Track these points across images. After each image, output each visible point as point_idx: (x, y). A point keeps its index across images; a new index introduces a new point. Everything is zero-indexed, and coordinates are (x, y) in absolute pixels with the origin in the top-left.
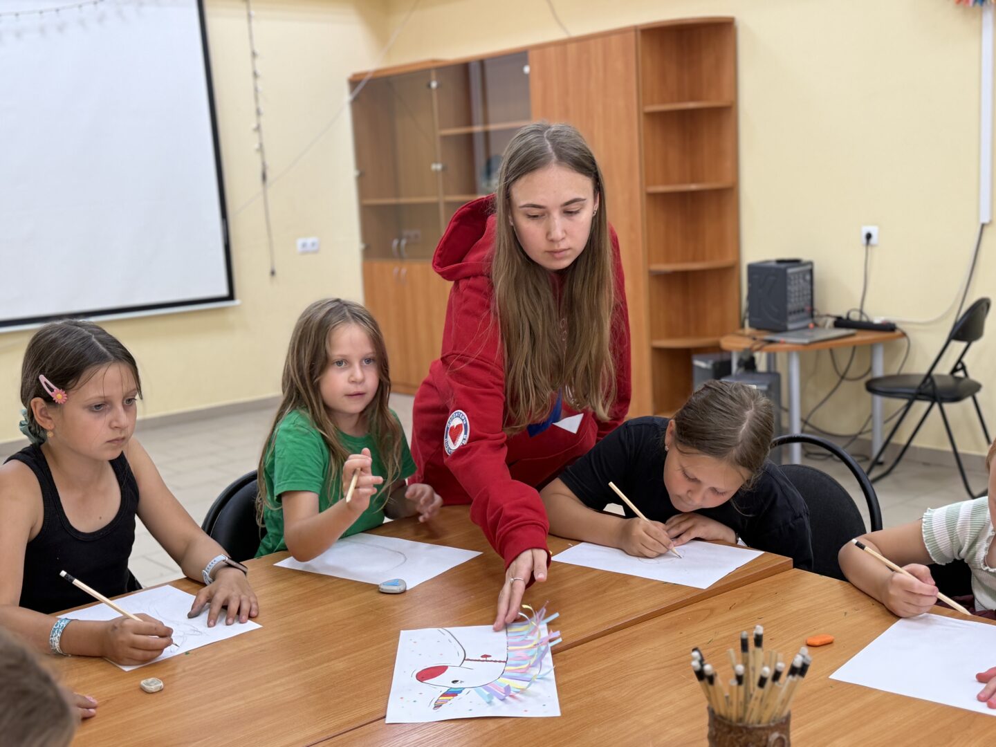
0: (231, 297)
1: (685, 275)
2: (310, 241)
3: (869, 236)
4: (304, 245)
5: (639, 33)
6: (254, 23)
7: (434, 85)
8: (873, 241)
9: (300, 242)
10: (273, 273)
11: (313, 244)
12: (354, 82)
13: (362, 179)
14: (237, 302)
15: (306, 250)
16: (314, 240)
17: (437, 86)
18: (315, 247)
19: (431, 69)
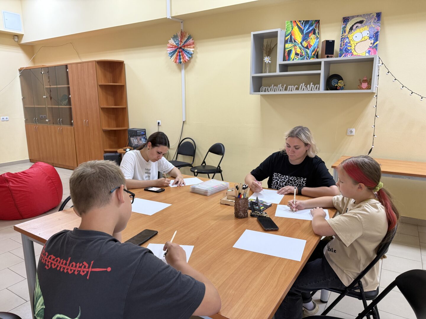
1: (115, 131)
2: (5, 117)
3: (159, 123)
5: (96, 62)
7: (43, 73)
8: (160, 124)
9: (2, 117)
11: (7, 118)
12: (20, 70)
13: (23, 99)
15: (4, 120)
16: (7, 117)
17: (44, 73)
18: (7, 120)
19: (42, 68)
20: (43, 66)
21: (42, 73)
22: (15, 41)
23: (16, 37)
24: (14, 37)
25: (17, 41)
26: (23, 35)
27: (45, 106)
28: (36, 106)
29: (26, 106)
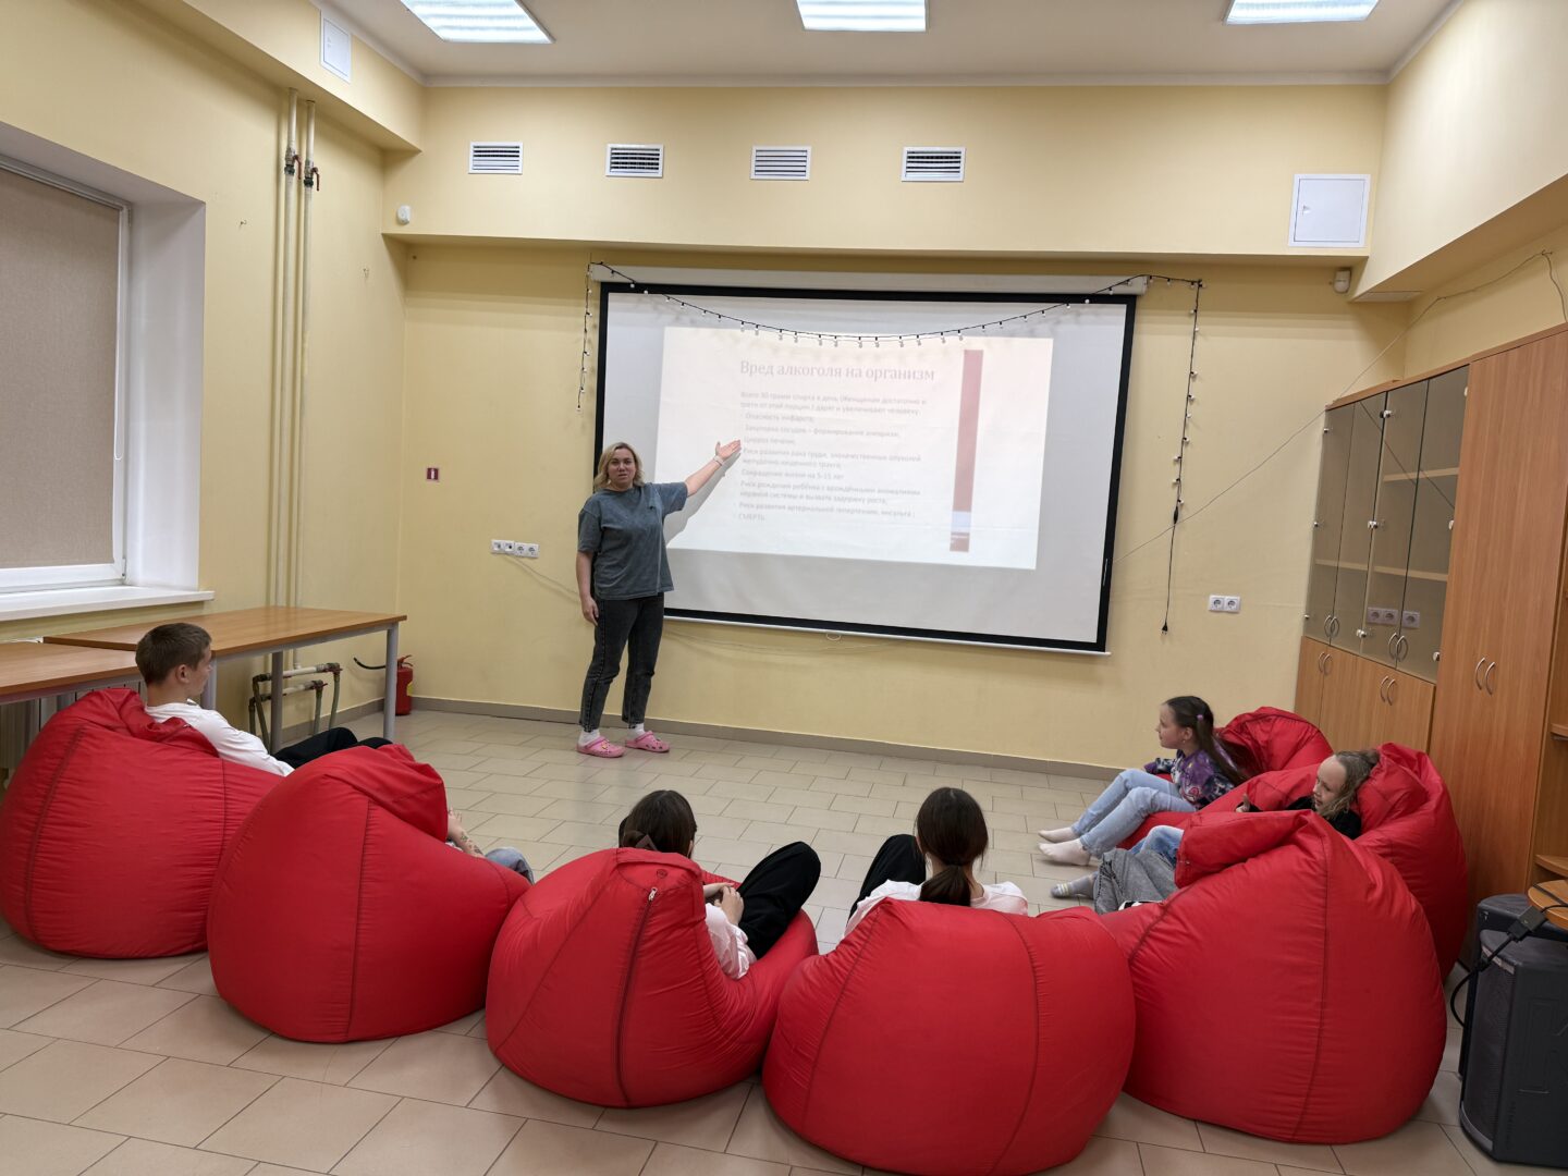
0: (1100, 645)
2: (1227, 598)
4: (1217, 602)
6: (1198, 338)
7: (1387, 412)
9: (1213, 597)
10: (1165, 628)
11: (1231, 603)
12: (1330, 410)
13: (1318, 530)
14: (1107, 653)
15: (1219, 606)
16: (1232, 598)
17: (1388, 416)
18: (1234, 607)
19: (1387, 392)
20: (1394, 381)
21: (1382, 416)
22: (1337, 292)
23: (1343, 275)
24: (1335, 276)
25: (1347, 291)
26: (1366, 258)
27: (1364, 567)
28: (1343, 565)
29: (1319, 562)
